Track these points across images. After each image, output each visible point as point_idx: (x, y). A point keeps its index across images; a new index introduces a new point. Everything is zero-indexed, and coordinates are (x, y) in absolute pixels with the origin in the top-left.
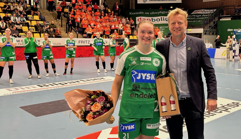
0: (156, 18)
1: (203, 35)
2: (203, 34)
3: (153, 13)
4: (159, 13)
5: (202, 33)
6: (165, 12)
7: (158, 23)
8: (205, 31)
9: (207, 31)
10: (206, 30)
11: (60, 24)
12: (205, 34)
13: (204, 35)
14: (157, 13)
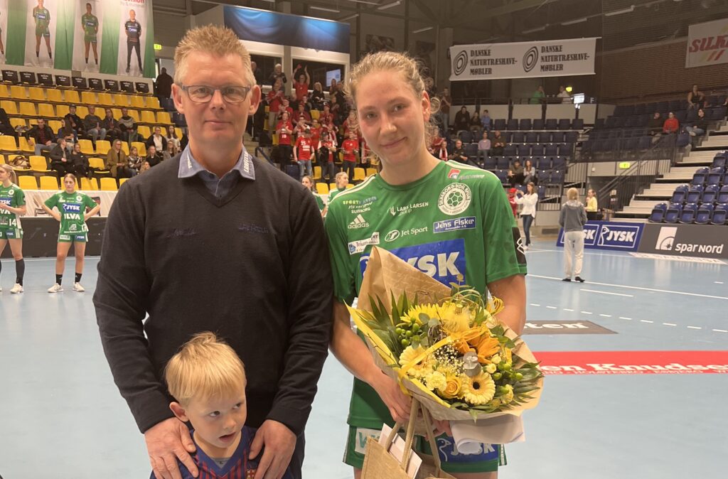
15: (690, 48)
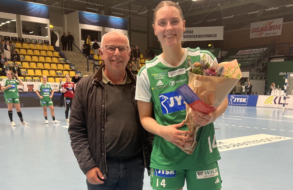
1: (249, 79)
8: (251, 75)
12: (252, 78)
15: (251, 32)
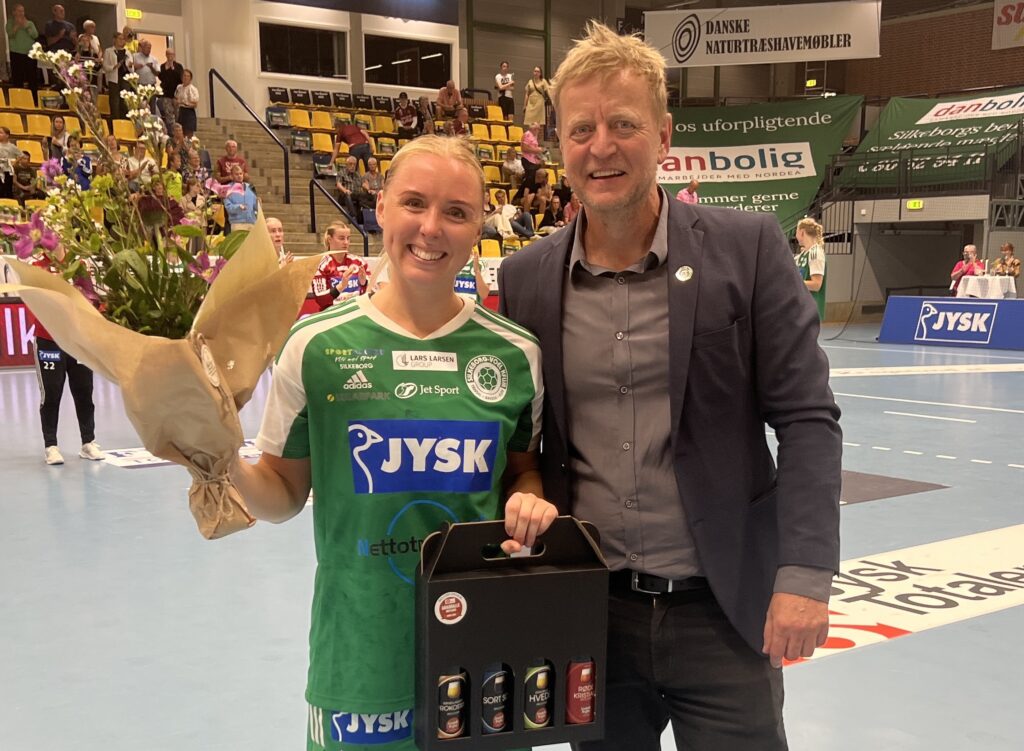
0: (732, 152)
1: (986, 228)
2: (990, 223)
3: (717, 123)
4: (748, 125)
5: (981, 222)
6: (783, 122)
7: (742, 180)
8: (998, 207)
9: (1007, 208)
10: (1004, 201)
11: (277, 187)
12: (1001, 223)
13: (991, 230)
14: (740, 126)
